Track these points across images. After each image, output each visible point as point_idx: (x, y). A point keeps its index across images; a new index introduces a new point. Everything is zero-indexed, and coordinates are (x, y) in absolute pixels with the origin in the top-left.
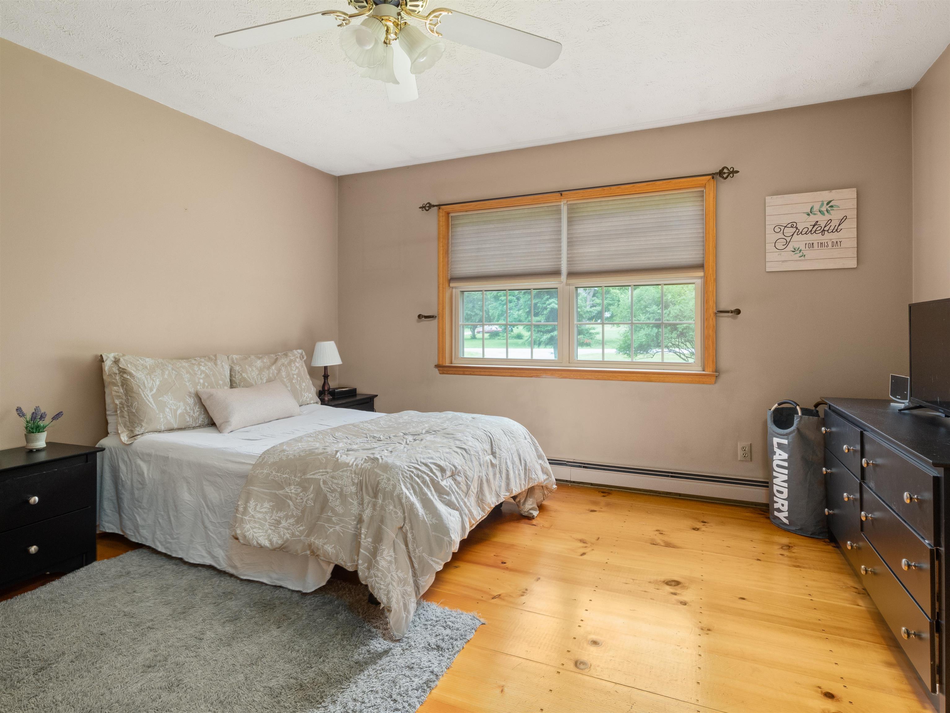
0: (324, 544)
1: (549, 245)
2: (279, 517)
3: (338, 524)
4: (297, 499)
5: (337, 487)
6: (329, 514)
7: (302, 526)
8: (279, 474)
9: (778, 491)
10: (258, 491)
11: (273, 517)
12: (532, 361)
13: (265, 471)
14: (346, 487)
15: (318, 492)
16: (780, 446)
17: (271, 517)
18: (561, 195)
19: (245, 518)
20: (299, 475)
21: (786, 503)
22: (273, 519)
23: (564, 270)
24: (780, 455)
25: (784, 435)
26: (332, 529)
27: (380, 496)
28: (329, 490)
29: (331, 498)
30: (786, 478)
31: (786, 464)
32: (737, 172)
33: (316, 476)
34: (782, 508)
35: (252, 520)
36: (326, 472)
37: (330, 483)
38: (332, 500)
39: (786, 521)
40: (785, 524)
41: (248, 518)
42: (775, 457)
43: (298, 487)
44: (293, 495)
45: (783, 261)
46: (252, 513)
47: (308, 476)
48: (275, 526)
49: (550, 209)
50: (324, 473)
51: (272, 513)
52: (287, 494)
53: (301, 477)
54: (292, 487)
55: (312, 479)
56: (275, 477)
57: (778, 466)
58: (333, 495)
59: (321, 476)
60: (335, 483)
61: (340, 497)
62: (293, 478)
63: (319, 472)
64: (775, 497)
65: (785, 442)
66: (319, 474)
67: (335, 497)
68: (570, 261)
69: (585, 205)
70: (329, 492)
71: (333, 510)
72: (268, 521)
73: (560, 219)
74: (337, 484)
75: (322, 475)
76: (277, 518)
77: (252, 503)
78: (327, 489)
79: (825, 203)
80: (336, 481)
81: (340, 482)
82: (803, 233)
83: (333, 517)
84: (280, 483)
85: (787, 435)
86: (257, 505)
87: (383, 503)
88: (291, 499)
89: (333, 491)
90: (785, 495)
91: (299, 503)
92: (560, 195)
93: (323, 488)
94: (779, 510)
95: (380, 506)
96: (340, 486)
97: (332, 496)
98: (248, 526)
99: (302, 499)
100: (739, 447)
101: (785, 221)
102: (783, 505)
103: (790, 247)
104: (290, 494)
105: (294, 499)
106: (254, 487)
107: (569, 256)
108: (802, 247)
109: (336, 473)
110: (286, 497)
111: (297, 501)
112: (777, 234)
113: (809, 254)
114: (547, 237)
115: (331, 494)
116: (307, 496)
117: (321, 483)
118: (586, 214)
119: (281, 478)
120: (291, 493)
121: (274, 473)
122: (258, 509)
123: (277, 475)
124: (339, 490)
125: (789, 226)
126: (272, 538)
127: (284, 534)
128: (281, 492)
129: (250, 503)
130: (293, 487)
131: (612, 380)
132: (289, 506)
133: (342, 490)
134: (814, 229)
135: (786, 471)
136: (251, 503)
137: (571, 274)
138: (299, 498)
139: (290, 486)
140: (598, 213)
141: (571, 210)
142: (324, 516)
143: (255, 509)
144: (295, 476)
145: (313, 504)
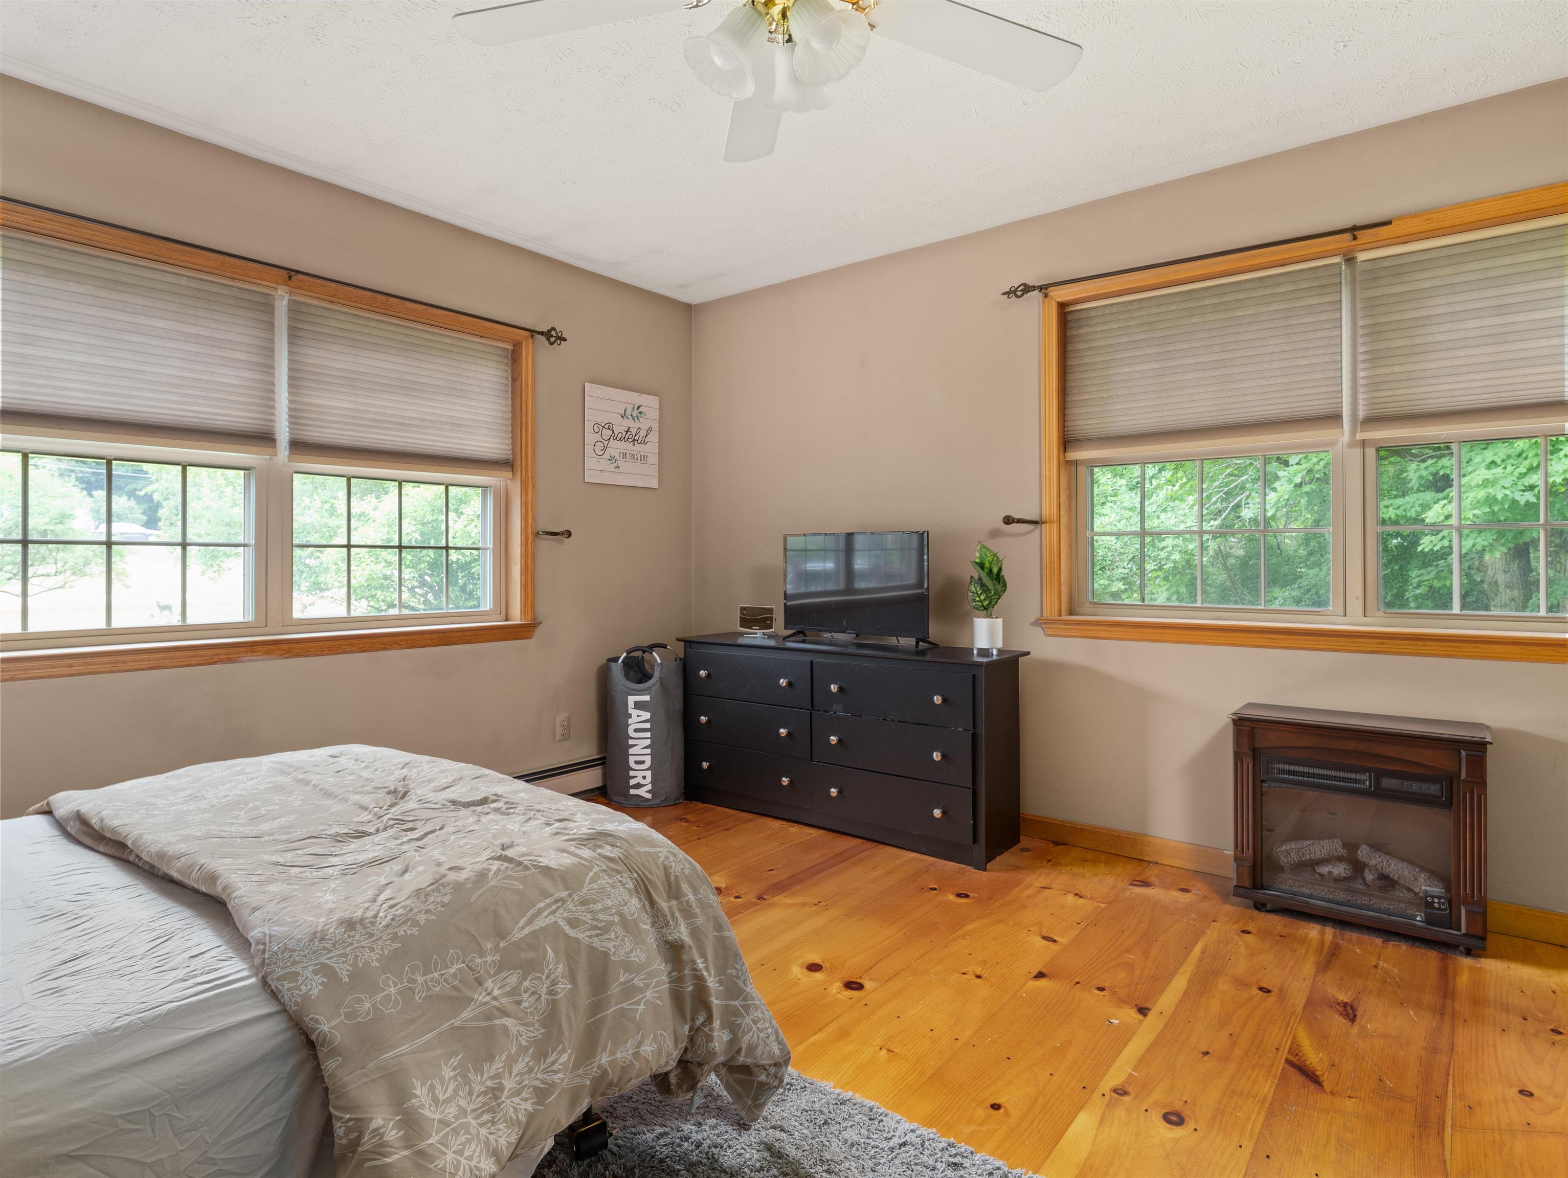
0: (638, 1046)
1: (245, 374)
2: (491, 1078)
3: (647, 986)
4: (519, 1003)
5: (611, 915)
6: (621, 980)
7: (564, 1050)
8: (436, 975)
9: (637, 762)
10: (413, 1052)
11: (477, 1089)
12: (185, 628)
13: (392, 990)
14: (626, 904)
15: (571, 950)
16: (638, 705)
17: (470, 1093)
18: (290, 277)
19: (430, 1141)
20: (489, 945)
21: (649, 774)
22: (478, 1096)
23: (283, 434)
24: (638, 716)
25: (644, 690)
26: (642, 1005)
27: (685, 887)
28: (593, 933)
29: (610, 945)
30: (648, 742)
31: (648, 725)
32: (565, 340)
33: (540, 923)
34: (642, 782)
35: (447, 1134)
36: (557, 901)
37: (588, 918)
38: (614, 947)
39: (649, 796)
40: (647, 800)
41: (437, 1138)
42: (630, 721)
43: (504, 975)
44: (504, 1000)
45: (602, 471)
46: (437, 1116)
47: (518, 934)
48: (488, 1111)
49: (247, 296)
50: (554, 907)
51: (467, 1081)
52: (483, 1009)
53: (496, 947)
54: (489, 984)
55: (534, 933)
56: (428, 989)
57: (636, 730)
58: (613, 936)
59: (551, 917)
60: (601, 910)
61: (627, 931)
62: (478, 960)
63: (540, 912)
64: (631, 772)
65: (647, 698)
66: (545, 914)
67: (617, 937)
68: (295, 418)
69: (326, 314)
70: (597, 935)
71: (627, 966)
72: (469, 1109)
73: (272, 324)
74: (606, 909)
75: (553, 913)
76: (489, 1083)
77: (420, 1092)
78: (588, 933)
79: (636, 407)
80: (599, 906)
81: (610, 903)
82: (618, 439)
83: (634, 978)
84: (453, 993)
85: (649, 688)
86: (432, 1088)
87: (699, 896)
88: (505, 1013)
89: (605, 930)
90: (648, 764)
91: (531, 1007)
92: (287, 276)
93: (580, 936)
94: (638, 786)
95: (696, 904)
96: (614, 911)
97: (610, 939)
98: (450, 1156)
99: (534, 993)
100: (558, 724)
101: (603, 420)
102: (644, 778)
103: (607, 455)
104: (495, 1003)
105: (511, 1008)
106: (397, 1047)
107: (293, 406)
108: (617, 457)
109: (585, 890)
110: (489, 1017)
111: (525, 1004)
112: (596, 435)
113: (625, 466)
114: (238, 356)
115: (605, 937)
116: (548, 977)
117: (567, 929)
118: (327, 331)
119: (446, 981)
120: (495, 999)
121: (420, 979)
122: (441, 1098)
123: (432, 980)
124: (616, 919)
125: (606, 426)
126: (497, 1141)
127: (516, 1110)
128: (466, 1014)
129: (416, 1096)
130: (490, 981)
131: (351, 652)
132: (505, 1029)
133: (621, 914)
134: (627, 437)
135: (648, 735)
136: (418, 1093)
137: (299, 446)
138: (526, 996)
139: (480, 984)
140: (351, 336)
141: (295, 311)
142: (614, 990)
143: (435, 1099)
144: (482, 954)
145: (569, 986)
